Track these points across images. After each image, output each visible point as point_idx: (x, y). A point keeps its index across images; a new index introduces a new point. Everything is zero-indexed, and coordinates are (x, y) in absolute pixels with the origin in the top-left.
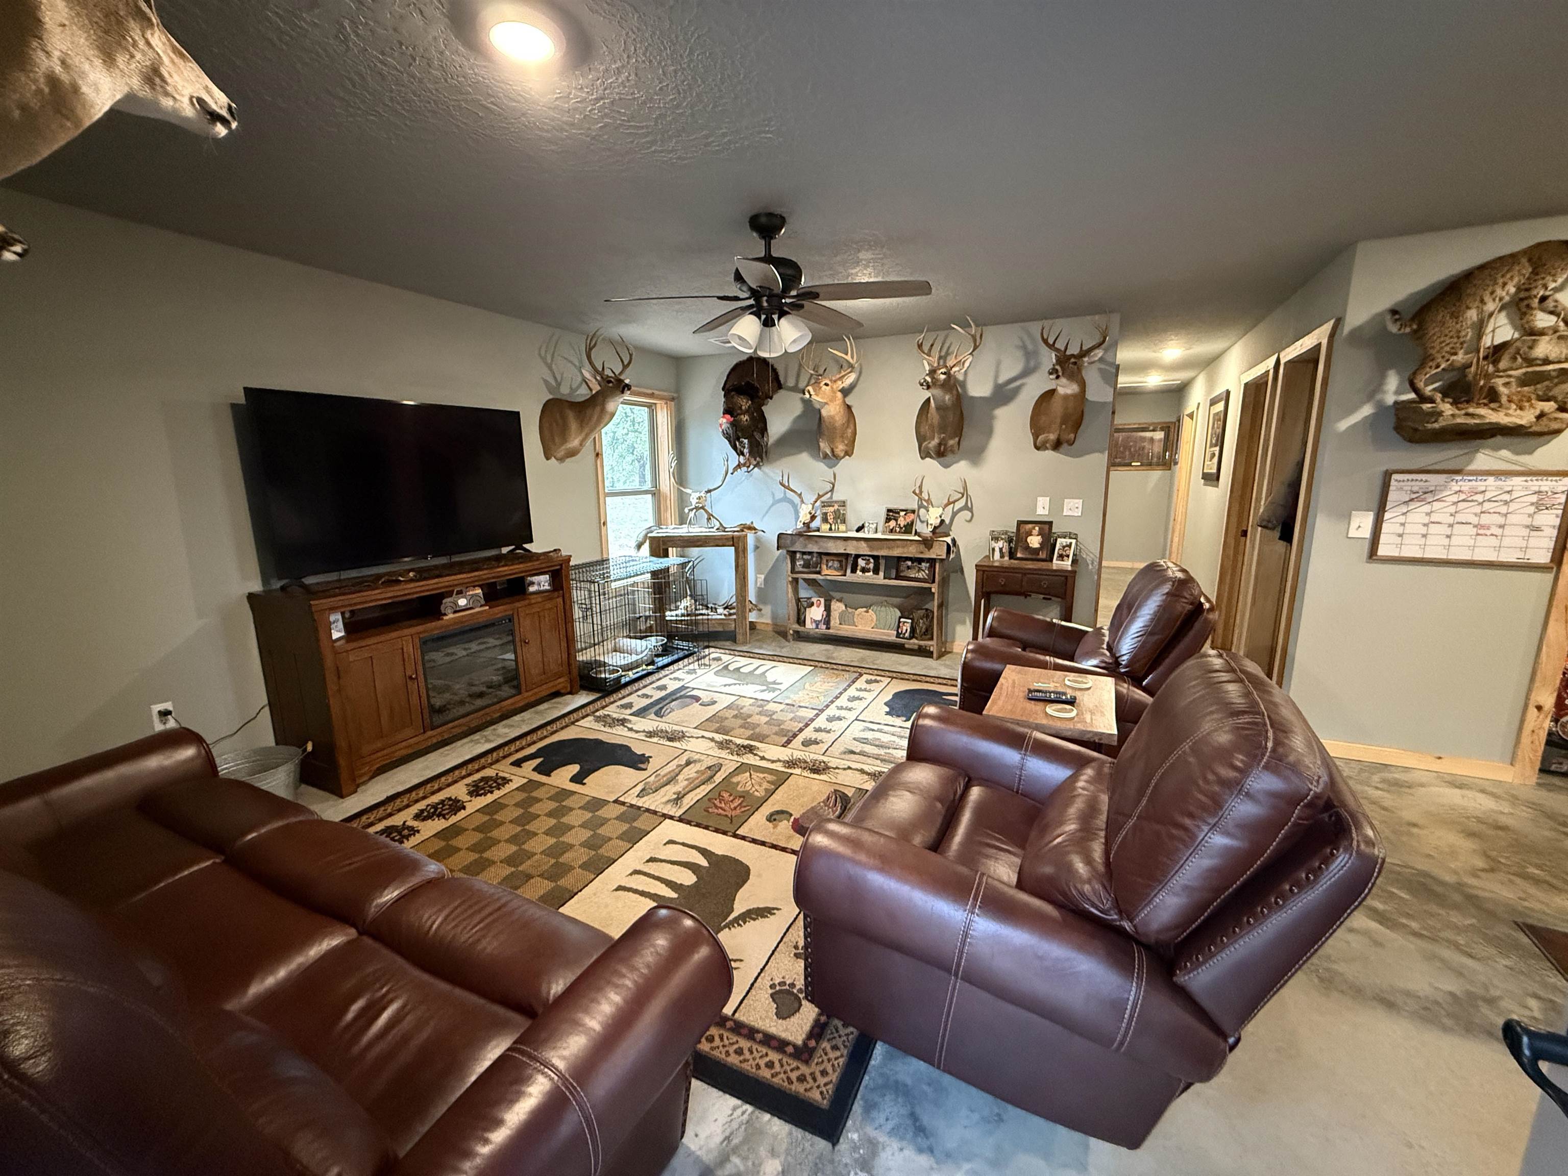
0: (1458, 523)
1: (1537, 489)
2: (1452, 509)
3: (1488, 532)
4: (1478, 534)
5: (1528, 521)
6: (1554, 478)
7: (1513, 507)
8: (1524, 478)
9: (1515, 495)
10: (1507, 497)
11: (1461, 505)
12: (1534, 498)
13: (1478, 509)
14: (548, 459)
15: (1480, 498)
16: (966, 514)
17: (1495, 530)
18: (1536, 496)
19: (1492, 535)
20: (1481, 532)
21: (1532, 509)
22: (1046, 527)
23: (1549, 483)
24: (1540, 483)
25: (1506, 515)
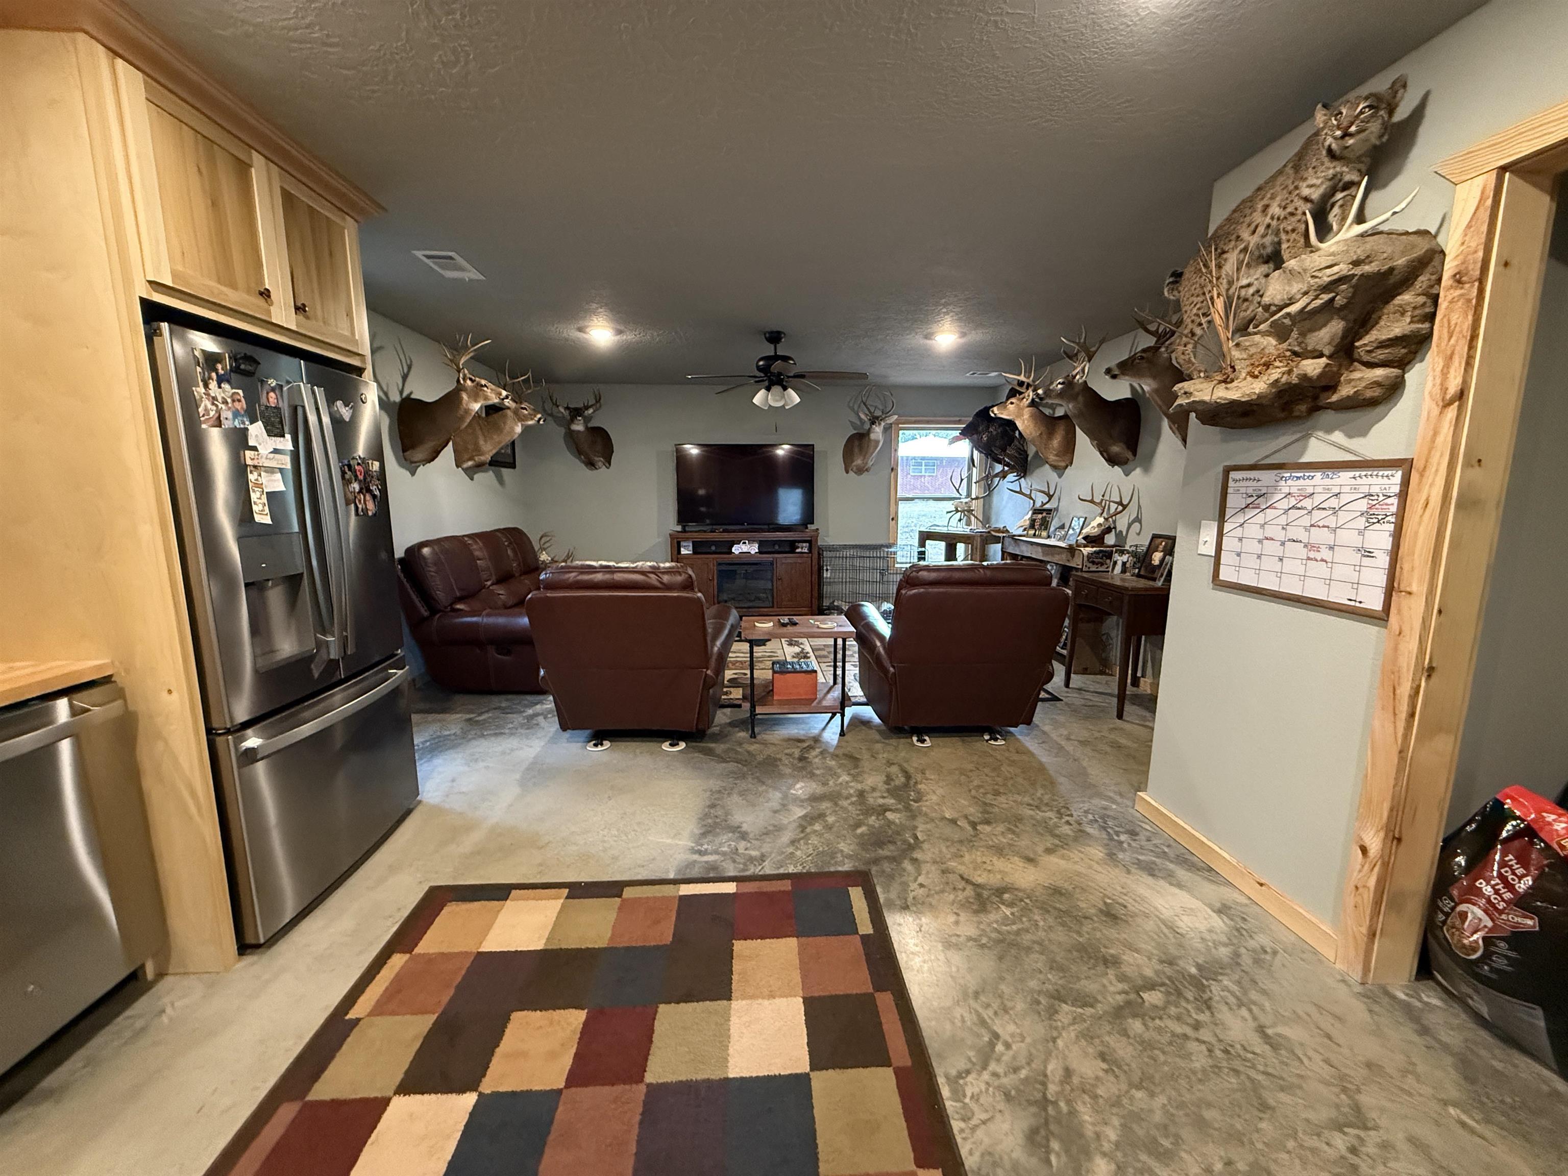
0: (1289, 540)
1: (1365, 490)
2: (1283, 520)
3: (1319, 556)
4: (1309, 559)
5: (1357, 541)
6: (1386, 473)
7: (1343, 517)
8: (1351, 474)
9: (1345, 499)
10: (1334, 503)
11: (1294, 514)
12: (1363, 505)
13: (1306, 521)
14: (847, 472)
15: (1308, 503)
16: (1137, 525)
17: (1325, 554)
18: (1365, 500)
19: (1322, 560)
20: (1312, 555)
21: (1361, 523)
22: (1170, 541)
23: (1380, 480)
24: (1370, 480)
25: (1334, 530)
